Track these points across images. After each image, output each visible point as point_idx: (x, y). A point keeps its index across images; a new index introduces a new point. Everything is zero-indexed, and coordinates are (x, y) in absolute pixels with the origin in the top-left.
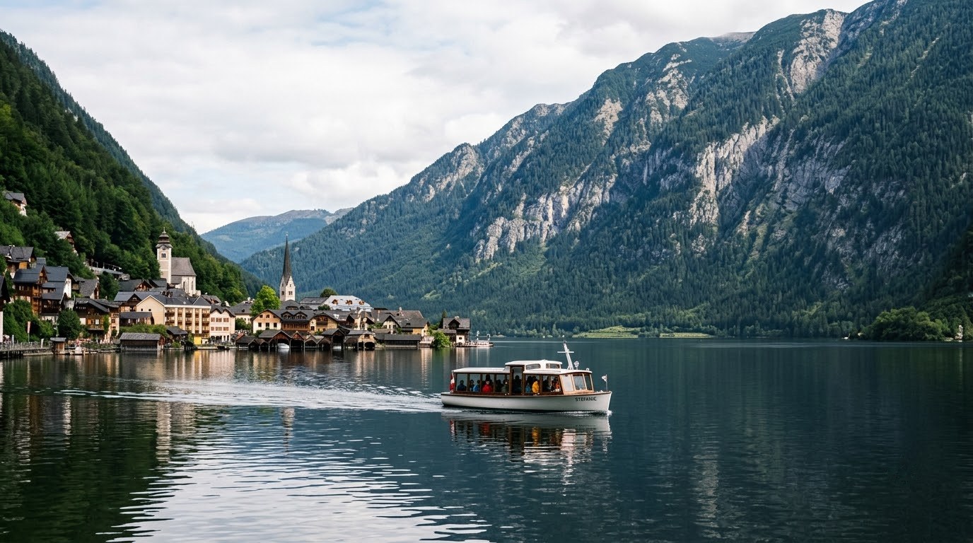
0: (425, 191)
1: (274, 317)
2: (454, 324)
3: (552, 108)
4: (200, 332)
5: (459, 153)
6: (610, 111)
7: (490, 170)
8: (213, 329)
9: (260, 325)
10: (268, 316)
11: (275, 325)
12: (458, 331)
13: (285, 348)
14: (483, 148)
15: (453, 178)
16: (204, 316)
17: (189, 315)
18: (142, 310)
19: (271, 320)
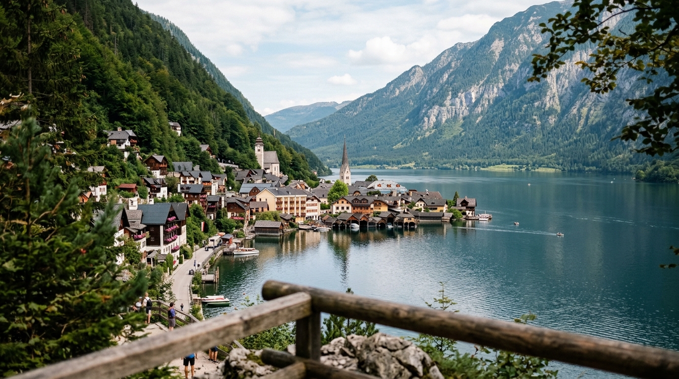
0: (393, 92)
1: (347, 203)
2: (464, 203)
3: (465, 45)
4: (300, 215)
5: (413, 71)
6: (498, 46)
7: (430, 81)
8: (308, 211)
9: (338, 208)
10: (343, 202)
11: (348, 208)
12: (467, 208)
13: (356, 227)
14: (426, 68)
15: (409, 85)
16: (303, 202)
17: (292, 202)
18: (260, 199)
19: (345, 205)
